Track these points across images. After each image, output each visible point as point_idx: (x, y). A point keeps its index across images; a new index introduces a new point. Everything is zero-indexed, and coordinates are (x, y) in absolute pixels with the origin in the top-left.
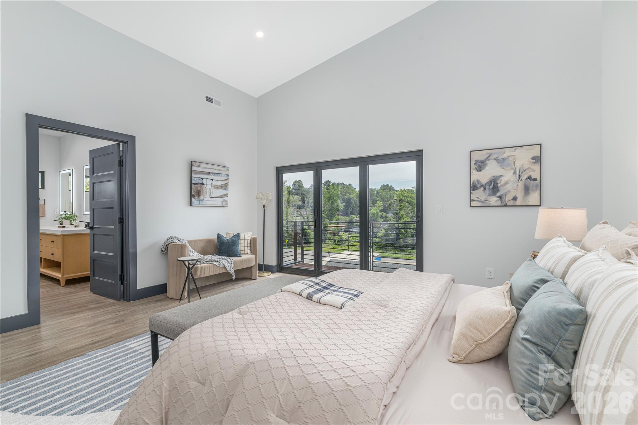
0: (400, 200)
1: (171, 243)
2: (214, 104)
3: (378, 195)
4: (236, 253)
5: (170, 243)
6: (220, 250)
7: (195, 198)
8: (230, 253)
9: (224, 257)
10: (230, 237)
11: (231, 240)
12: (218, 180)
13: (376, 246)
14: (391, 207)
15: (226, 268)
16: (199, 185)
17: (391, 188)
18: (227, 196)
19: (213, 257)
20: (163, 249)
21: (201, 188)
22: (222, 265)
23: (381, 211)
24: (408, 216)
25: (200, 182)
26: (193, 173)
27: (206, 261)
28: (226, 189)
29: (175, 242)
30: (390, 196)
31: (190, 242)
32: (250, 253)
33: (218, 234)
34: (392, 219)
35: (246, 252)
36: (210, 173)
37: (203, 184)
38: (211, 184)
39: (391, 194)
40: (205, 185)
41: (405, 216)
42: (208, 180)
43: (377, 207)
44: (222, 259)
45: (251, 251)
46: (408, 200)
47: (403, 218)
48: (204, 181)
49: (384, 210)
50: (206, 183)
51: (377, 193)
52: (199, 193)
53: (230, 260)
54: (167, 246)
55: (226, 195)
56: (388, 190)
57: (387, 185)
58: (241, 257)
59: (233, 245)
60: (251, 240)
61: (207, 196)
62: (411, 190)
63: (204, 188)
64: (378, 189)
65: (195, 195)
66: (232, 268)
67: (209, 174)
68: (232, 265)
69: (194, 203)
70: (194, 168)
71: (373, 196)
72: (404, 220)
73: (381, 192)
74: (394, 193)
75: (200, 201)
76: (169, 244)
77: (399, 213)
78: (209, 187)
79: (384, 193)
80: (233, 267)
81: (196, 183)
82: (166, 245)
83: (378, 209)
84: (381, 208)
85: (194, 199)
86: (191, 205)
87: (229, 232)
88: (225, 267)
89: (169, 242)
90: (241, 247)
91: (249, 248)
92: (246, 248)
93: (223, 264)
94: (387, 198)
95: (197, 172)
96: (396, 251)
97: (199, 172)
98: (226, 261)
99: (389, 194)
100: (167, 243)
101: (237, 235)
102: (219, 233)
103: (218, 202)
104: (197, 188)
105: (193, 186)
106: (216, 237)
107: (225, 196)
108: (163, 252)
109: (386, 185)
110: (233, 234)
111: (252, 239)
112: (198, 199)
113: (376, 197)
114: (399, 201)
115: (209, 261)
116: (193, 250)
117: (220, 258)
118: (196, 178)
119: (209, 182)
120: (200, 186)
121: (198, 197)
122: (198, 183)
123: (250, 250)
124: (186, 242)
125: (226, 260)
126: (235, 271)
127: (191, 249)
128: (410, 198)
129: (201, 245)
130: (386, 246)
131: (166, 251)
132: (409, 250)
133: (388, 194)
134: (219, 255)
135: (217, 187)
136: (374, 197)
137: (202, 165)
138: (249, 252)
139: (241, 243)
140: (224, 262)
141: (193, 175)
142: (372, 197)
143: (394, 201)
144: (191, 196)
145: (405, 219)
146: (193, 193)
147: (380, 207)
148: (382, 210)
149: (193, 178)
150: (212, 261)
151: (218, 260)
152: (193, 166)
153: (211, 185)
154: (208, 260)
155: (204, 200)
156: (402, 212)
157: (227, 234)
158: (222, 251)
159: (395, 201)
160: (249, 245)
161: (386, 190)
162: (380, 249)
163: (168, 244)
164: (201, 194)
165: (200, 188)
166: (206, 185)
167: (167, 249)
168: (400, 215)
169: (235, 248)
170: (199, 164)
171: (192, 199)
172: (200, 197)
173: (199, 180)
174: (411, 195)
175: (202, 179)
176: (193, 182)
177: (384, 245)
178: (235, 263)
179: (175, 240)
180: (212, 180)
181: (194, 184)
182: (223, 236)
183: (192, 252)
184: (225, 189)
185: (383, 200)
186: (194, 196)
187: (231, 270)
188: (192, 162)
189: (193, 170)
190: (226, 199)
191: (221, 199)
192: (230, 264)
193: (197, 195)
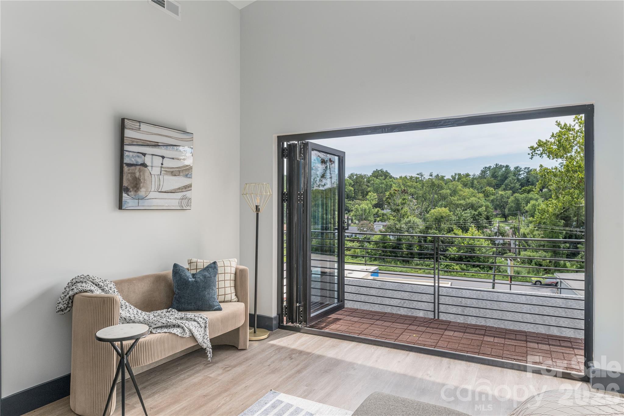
0: (403, 191)
1: (81, 292)
2: (168, 9)
3: (369, 184)
4: (211, 304)
5: (77, 293)
6: (180, 297)
7: (130, 194)
8: (201, 303)
9: (190, 315)
10: (197, 269)
11: (201, 277)
12: (173, 159)
13: (369, 255)
14: (390, 201)
15: (196, 337)
16: (138, 167)
17: (387, 174)
18: (190, 189)
19: (167, 314)
20: (61, 306)
21: (141, 174)
22: (188, 334)
23: (376, 206)
24: (414, 214)
25: (140, 161)
26: (126, 142)
27: (155, 326)
28: (188, 176)
29: (90, 290)
30: (386, 186)
31: (119, 284)
32: (235, 300)
33: (175, 266)
34: (392, 218)
35: (228, 298)
36: (159, 144)
37: (144, 165)
38: (161, 165)
39: (387, 182)
40: (149, 168)
41: (409, 214)
42: (154, 156)
43: (369, 200)
44: (187, 319)
45: (236, 295)
46: (412, 191)
47: (407, 216)
48: (148, 160)
49: (379, 205)
50: (152, 163)
51: (368, 181)
52: (136, 184)
53: (202, 320)
54: (71, 298)
55: (189, 187)
56: (383, 177)
57: (382, 171)
58: (220, 309)
59: (205, 288)
60: (235, 274)
61: (153, 190)
62: (416, 177)
63: (147, 174)
64: (369, 176)
65: (129, 187)
66: (206, 337)
67: (156, 145)
68: (207, 329)
69: (128, 203)
70: (128, 133)
71: (362, 185)
72: (408, 219)
73: (373, 180)
74: (390, 182)
75: (139, 199)
76: (76, 296)
77: (402, 209)
78: (156, 171)
79: (377, 181)
80: (208, 334)
81: (132, 163)
82: (68, 296)
83: (371, 203)
84: (374, 202)
85: (128, 195)
86: (120, 207)
87: (194, 260)
88: (193, 337)
89: (75, 291)
90: (218, 288)
91: (233, 289)
92: (228, 291)
93: (190, 331)
94: (382, 187)
95: (133, 142)
96: (398, 263)
97: (137, 142)
98: (196, 323)
99: (385, 183)
100: (71, 293)
101: (211, 267)
102: (176, 263)
103: (173, 200)
104: (134, 173)
105: (126, 169)
106: (169, 272)
107: (186, 188)
108: (62, 311)
109: (380, 170)
110: (203, 262)
111: (238, 271)
112: (135, 196)
113: (366, 187)
114: (402, 193)
115: (161, 327)
116: (127, 304)
117: (182, 319)
118: (131, 154)
119: (158, 161)
120: (140, 169)
121: (136, 191)
122: (135, 163)
123: (234, 294)
124: (112, 286)
125: (194, 321)
126: (211, 340)
127: (123, 302)
128: (415, 188)
129: (142, 288)
130: (384, 255)
131: (68, 309)
132: (415, 261)
133: (383, 183)
134: (179, 310)
135: (172, 172)
136: (365, 187)
137: (143, 127)
138: (234, 297)
139: (218, 281)
140: (192, 326)
141: (126, 148)
142: (361, 187)
143: (394, 193)
144: (122, 189)
145: (410, 217)
146: (125, 184)
147: (373, 200)
148: (375, 204)
149: (126, 154)
150: (167, 326)
151: (179, 322)
152: (126, 128)
153: (161, 167)
154: (160, 324)
155: (146, 198)
156: (406, 209)
157: (191, 263)
158: (183, 301)
159: (396, 192)
160: (233, 284)
161: (380, 178)
162: (375, 259)
163: (73, 296)
164: (142, 185)
165: (140, 172)
166: (152, 166)
167: (70, 305)
168: (402, 212)
169: (209, 294)
170: (138, 124)
171: (124, 195)
172: (139, 192)
173: (138, 157)
174: (416, 184)
175: (144, 155)
176: (126, 160)
177: (380, 254)
178: (212, 325)
179: (89, 286)
180: (163, 157)
181: (129, 165)
182: (183, 270)
183: (124, 308)
184: (186, 176)
185: (376, 190)
186: (127, 190)
187: (205, 341)
188: (123, 120)
189: (125, 136)
190: (188, 194)
191: (179, 195)
192: (203, 329)
193: (133, 188)
